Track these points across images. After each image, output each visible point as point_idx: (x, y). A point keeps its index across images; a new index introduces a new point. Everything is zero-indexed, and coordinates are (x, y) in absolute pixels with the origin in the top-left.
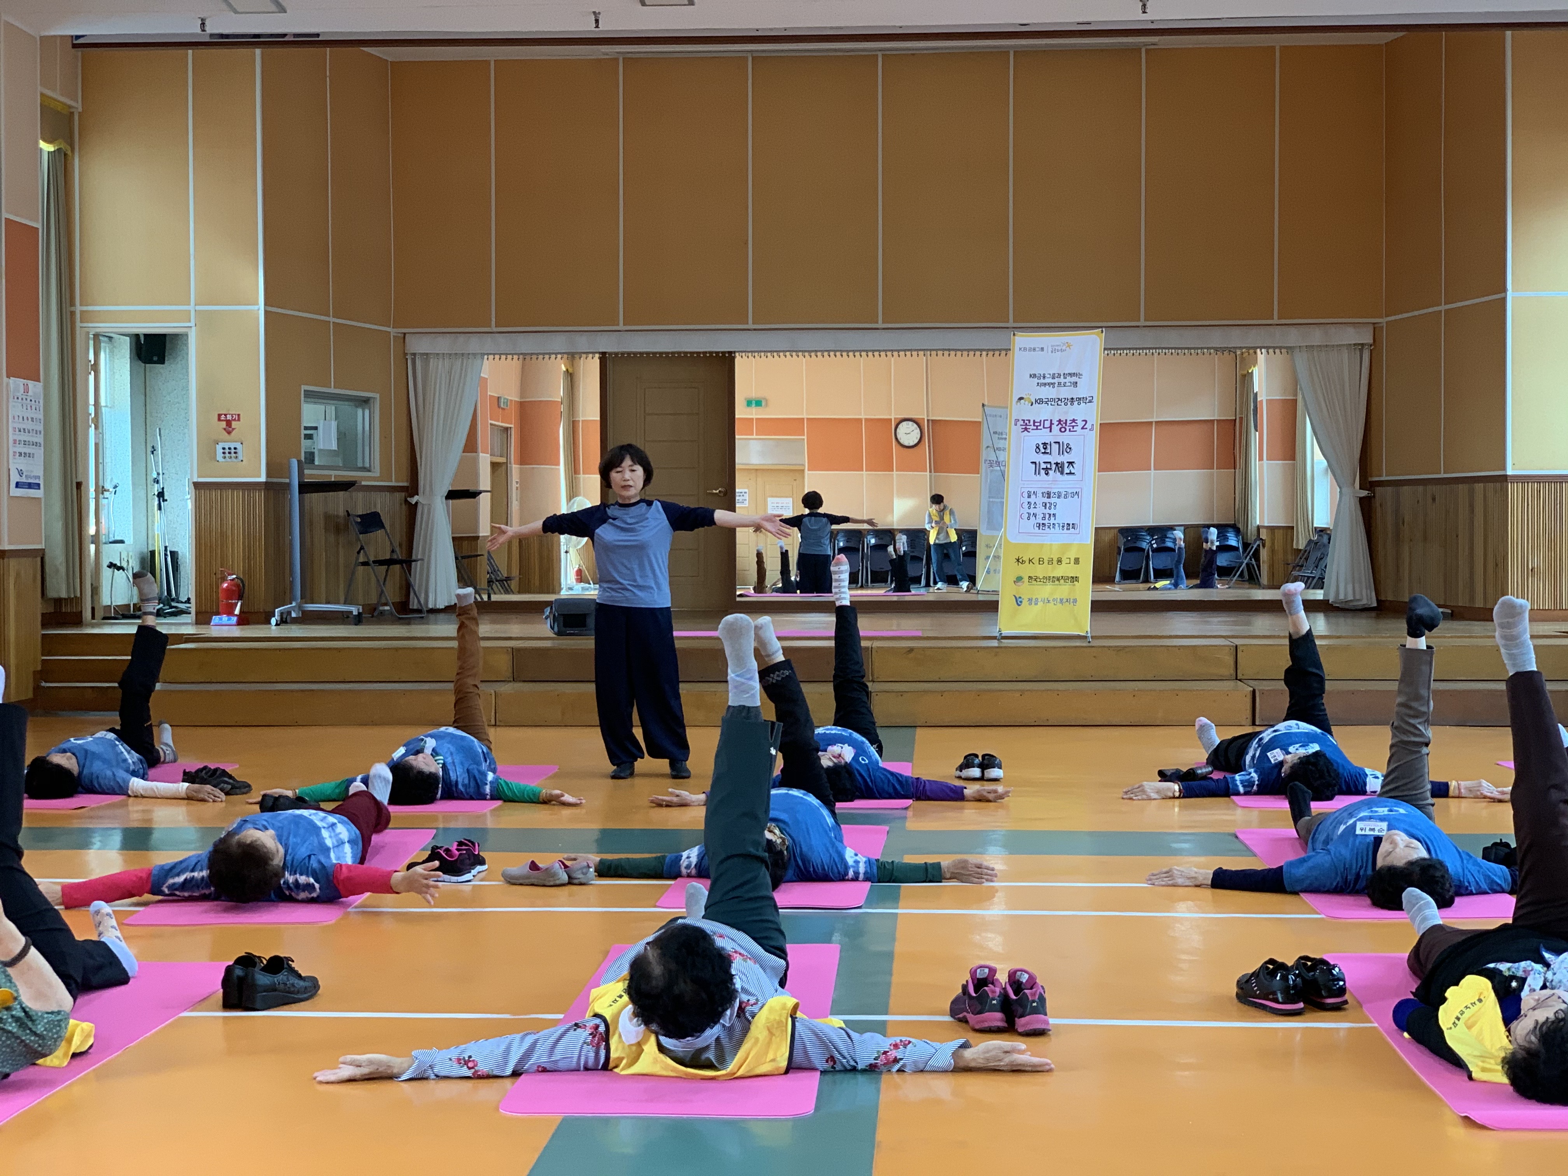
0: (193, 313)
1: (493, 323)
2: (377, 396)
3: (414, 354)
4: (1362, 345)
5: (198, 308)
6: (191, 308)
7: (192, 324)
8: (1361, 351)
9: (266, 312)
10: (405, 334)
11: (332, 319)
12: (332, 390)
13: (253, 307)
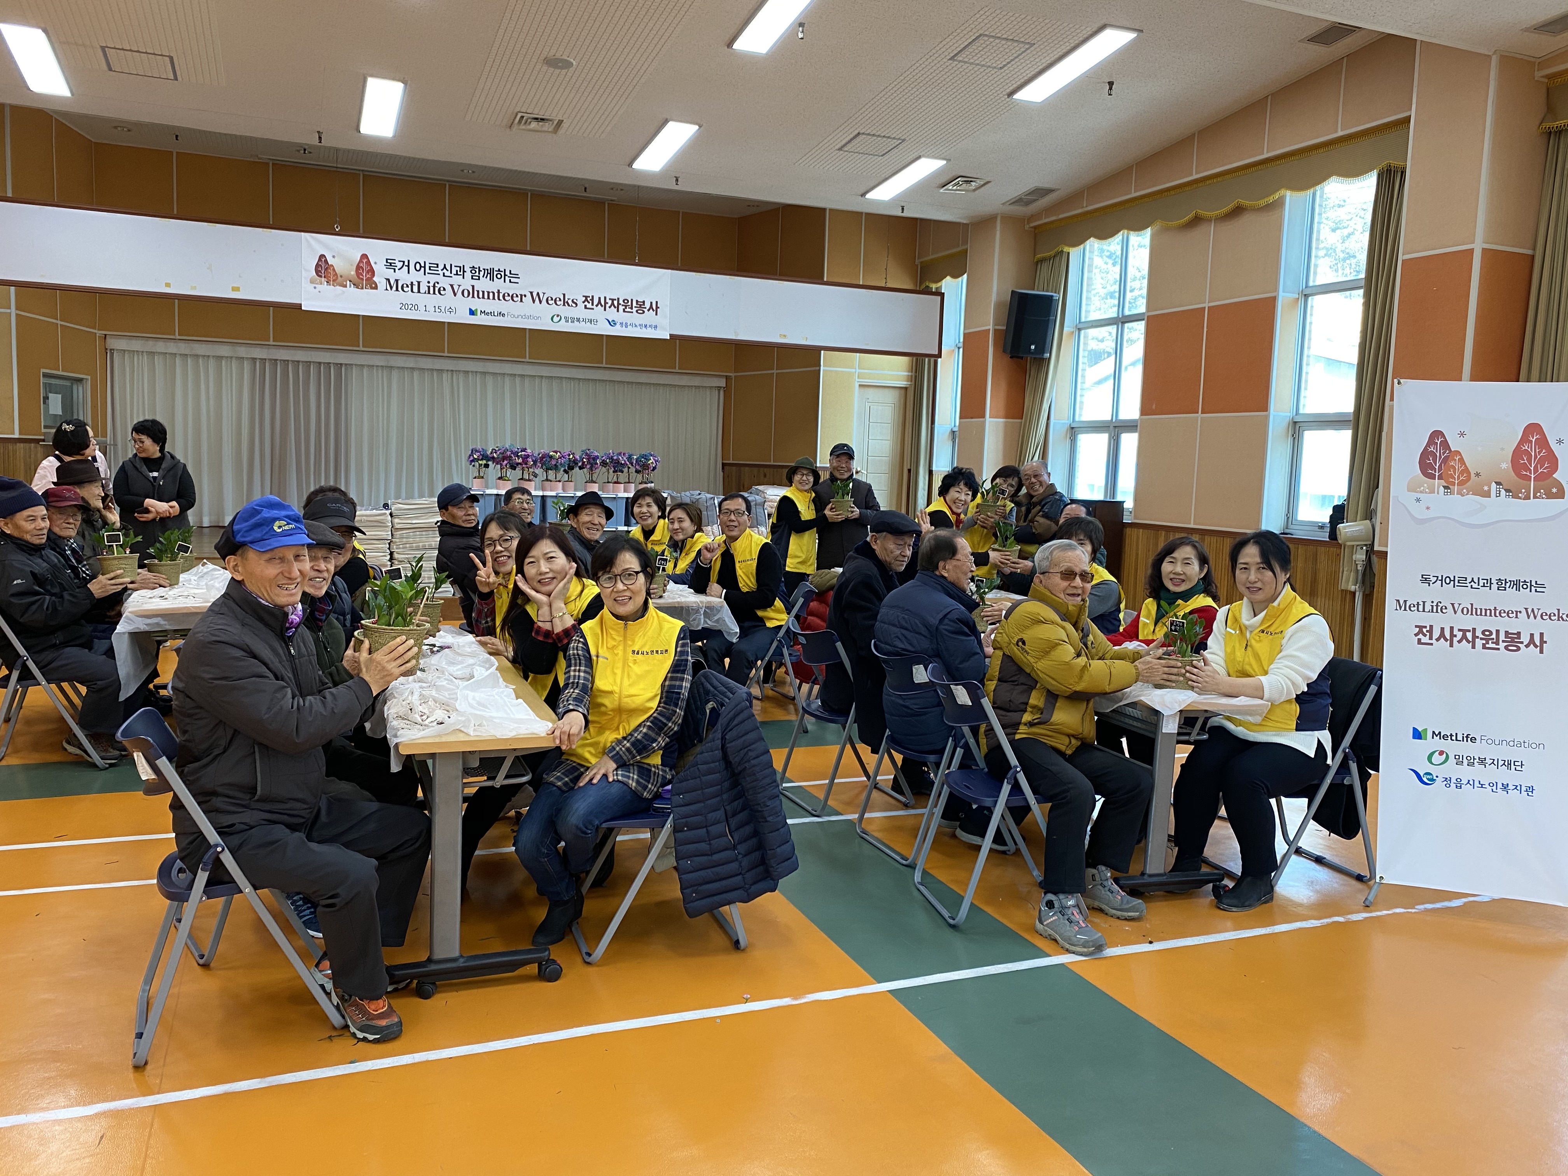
3: (111, 350)
4: (721, 387)
8: (719, 391)
9: (17, 315)
10: (105, 335)
11: (59, 322)
12: (60, 373)
13: (8, 311)
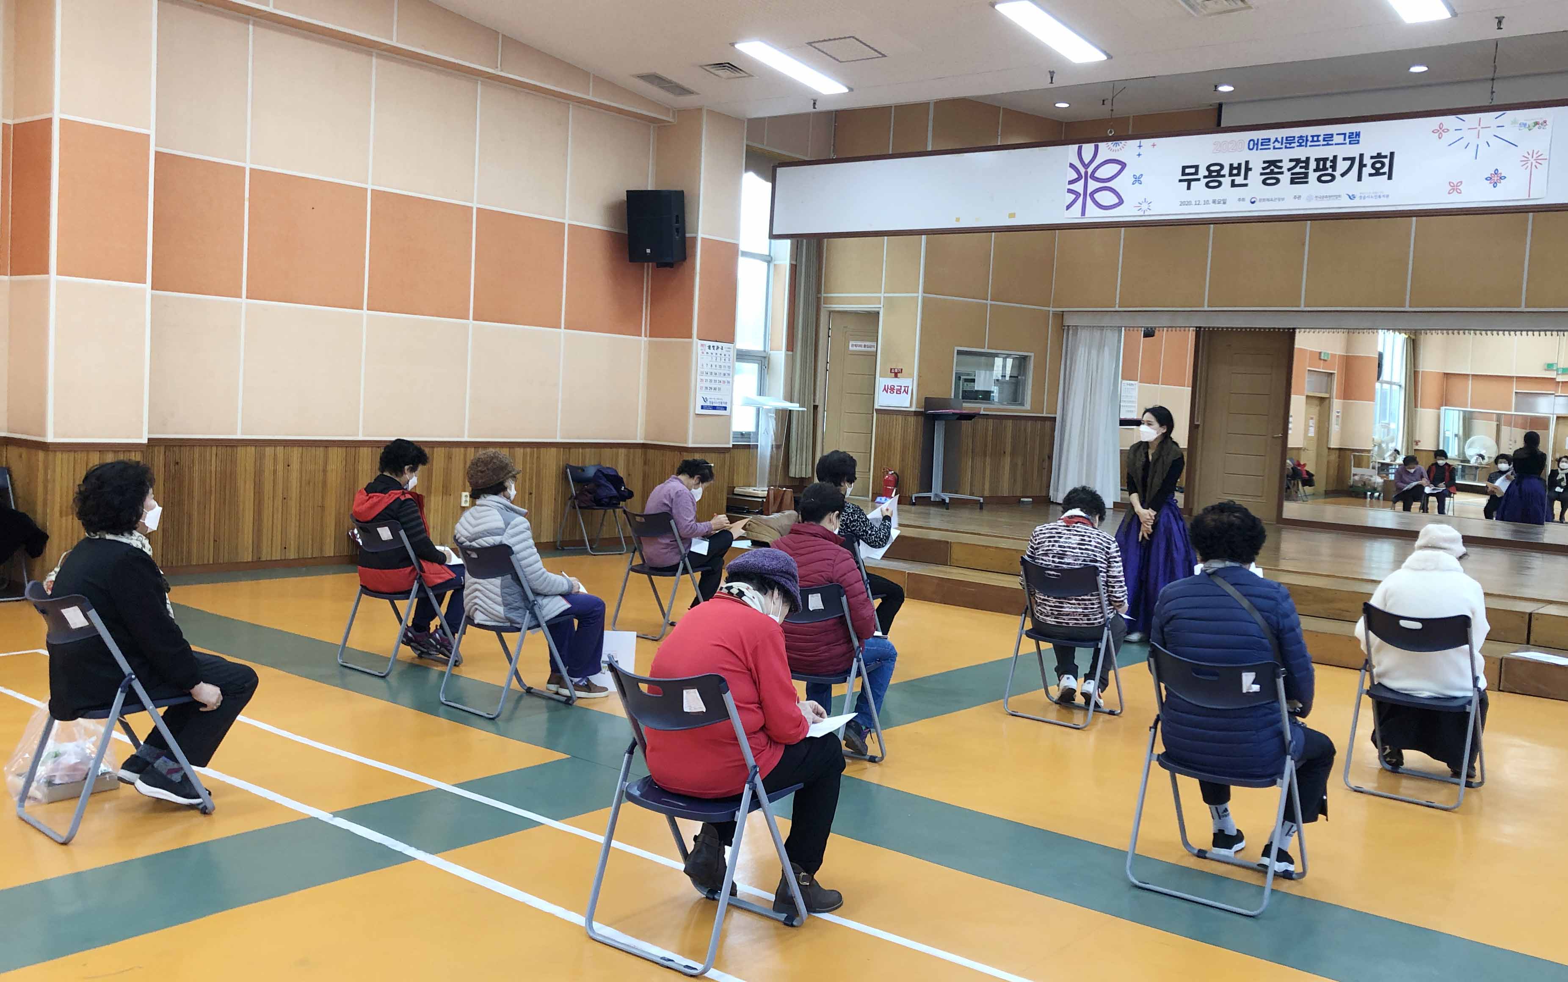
0: (882, 298)
1: (1117, 306)
2: (1032, 354)
3: (1068, 326)
5: (886, 295)
6: (882, 295)
7: (881, 306)
9: (924, 298)
10: (1062, 313)
11: (989, 302)
12: (986, 350)
13: (915, 295)
